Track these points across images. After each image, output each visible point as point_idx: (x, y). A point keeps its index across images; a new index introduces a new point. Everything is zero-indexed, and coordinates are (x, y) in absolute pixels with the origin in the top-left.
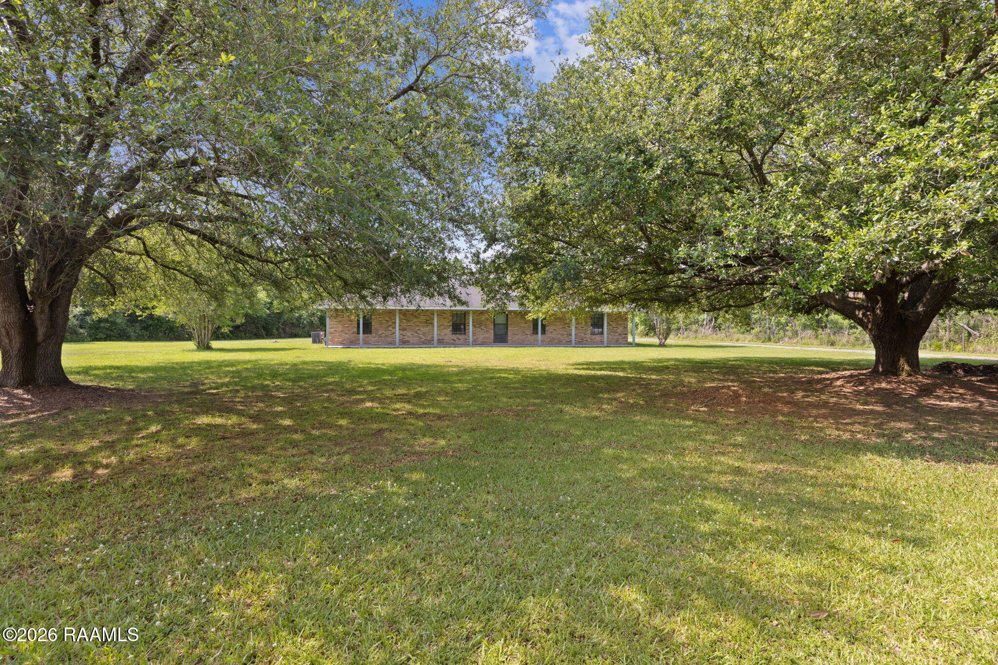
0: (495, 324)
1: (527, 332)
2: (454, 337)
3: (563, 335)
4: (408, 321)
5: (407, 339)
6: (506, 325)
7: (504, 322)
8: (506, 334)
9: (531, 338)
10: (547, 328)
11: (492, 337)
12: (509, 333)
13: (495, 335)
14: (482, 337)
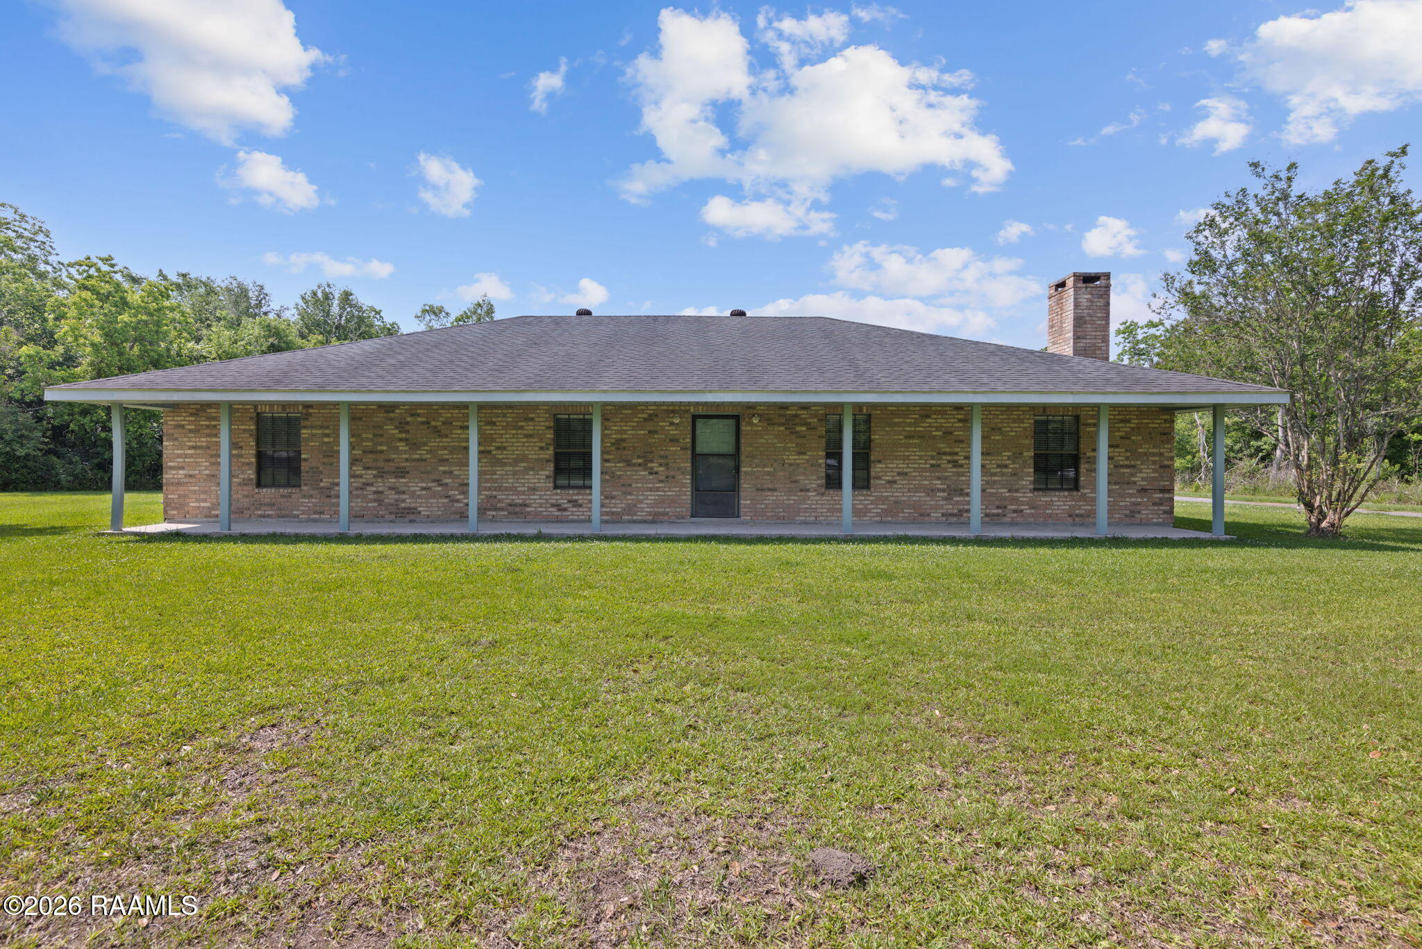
0: (695, 457)
1: (804, 481)
2: (561, 497)
3: (932, 491)
4: (414, 445)
5: (408, 502)
6: (736, 455)
7: (727, 448)
8: (735, 488)
9: (816, 500)
10: (876, 469)
11: (687, 497)
12: (745, 485)
13: (696, 489)
14: (652, 497)
